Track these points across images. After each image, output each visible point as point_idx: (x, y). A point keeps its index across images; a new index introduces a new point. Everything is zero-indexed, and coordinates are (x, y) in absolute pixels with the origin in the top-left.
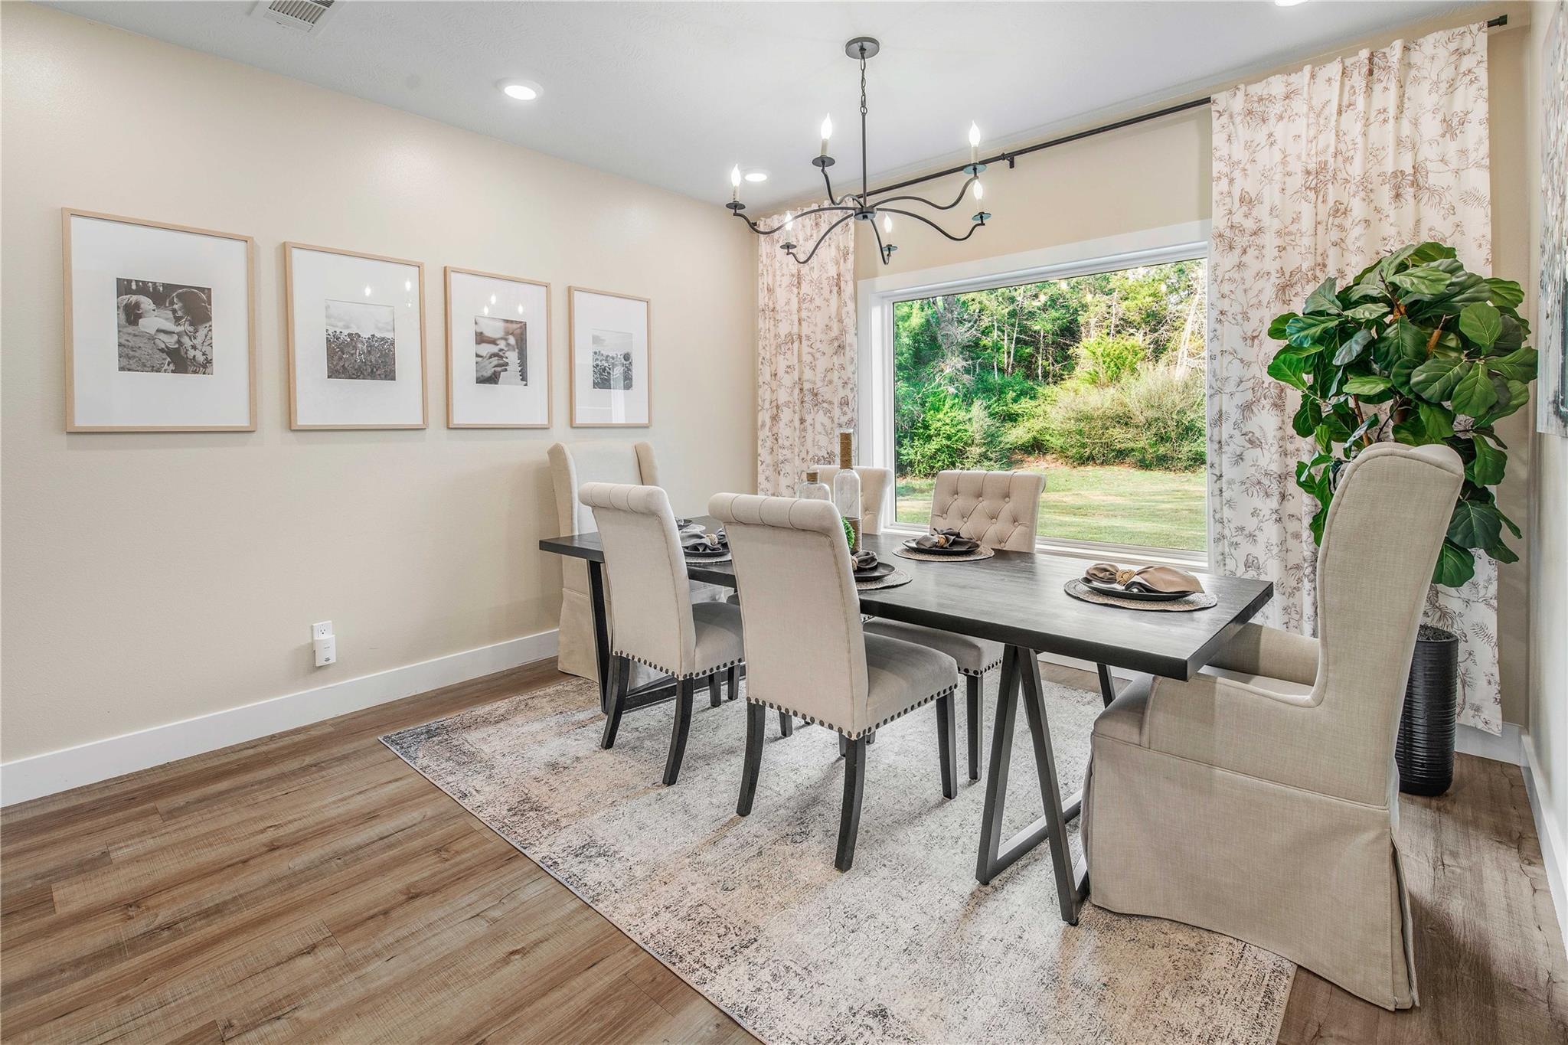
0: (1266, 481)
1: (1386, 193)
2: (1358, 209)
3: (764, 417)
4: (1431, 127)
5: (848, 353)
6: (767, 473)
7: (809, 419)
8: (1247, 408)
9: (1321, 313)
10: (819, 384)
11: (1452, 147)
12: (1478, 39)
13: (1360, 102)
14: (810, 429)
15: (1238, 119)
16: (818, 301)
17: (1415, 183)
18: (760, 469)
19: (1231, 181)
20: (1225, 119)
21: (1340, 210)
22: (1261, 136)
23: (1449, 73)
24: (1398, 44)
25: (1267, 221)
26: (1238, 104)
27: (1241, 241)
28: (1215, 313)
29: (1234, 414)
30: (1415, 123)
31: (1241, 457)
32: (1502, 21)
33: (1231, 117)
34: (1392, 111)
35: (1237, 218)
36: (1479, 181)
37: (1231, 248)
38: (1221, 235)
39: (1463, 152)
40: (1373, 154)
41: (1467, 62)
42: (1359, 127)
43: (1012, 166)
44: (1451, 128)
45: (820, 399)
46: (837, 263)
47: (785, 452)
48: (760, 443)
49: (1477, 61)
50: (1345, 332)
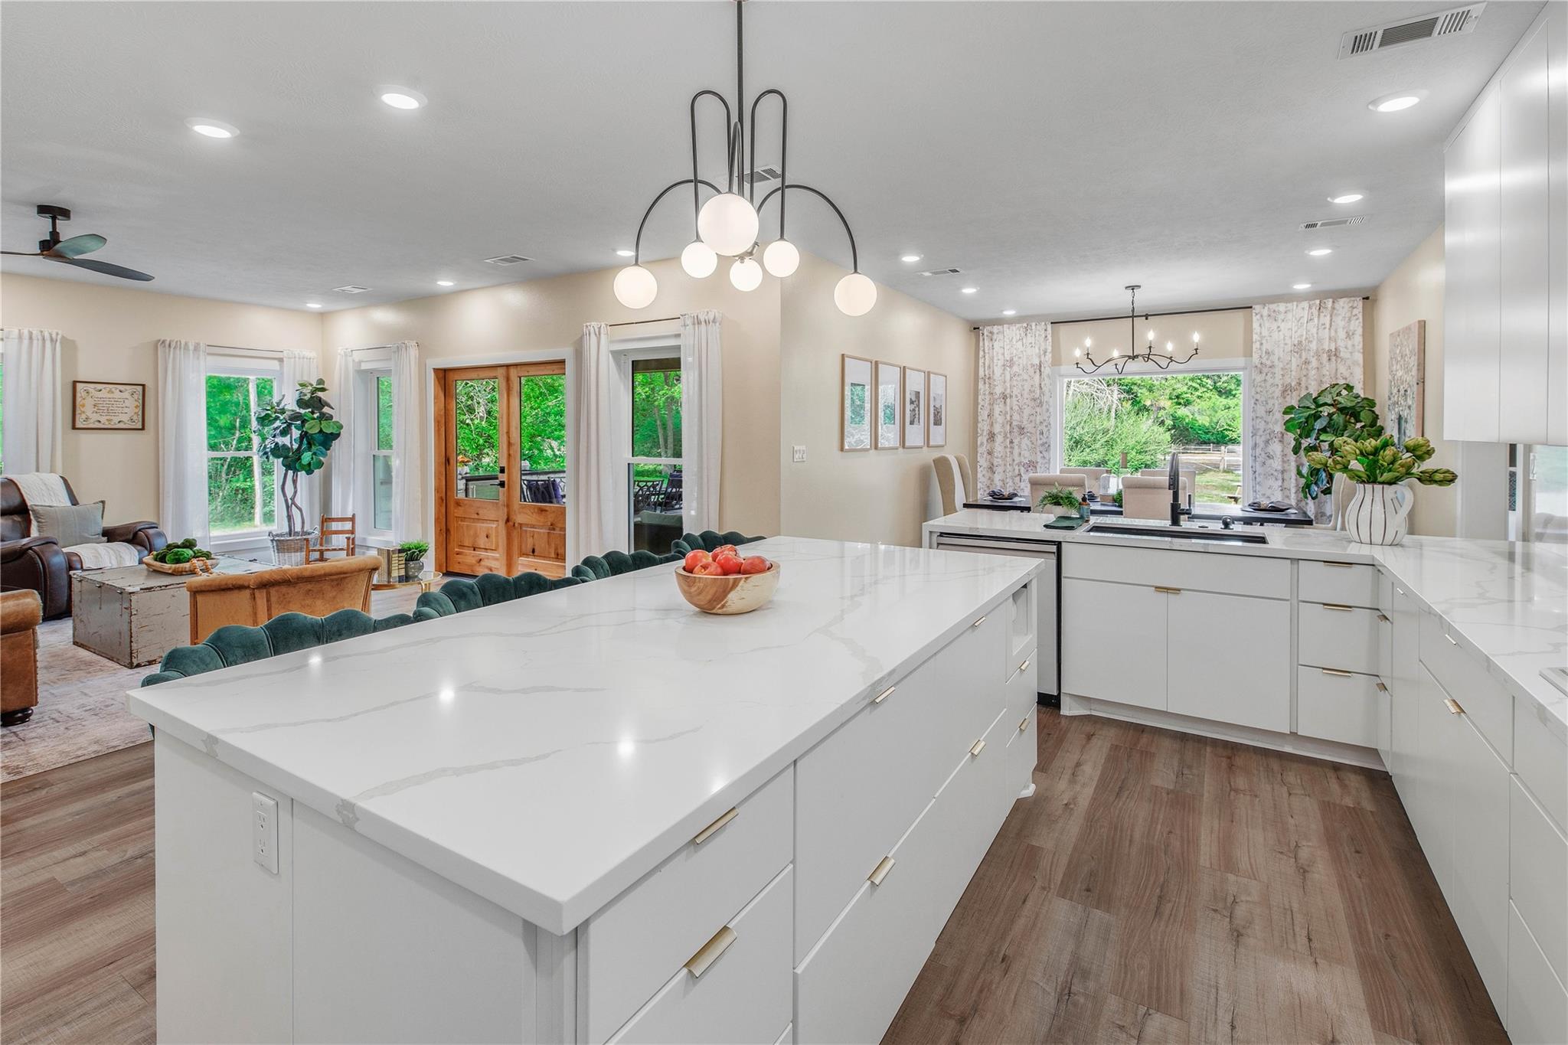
0: (1276, 474)
1: (1325, 357)
2: (1314, 363)
3: (982, 439)
4: (1342, 334)
5: (1045, 406)
6: (984, 473)
7: (1016, 441)
8: (1267, 442)
9: (1308, 408)
10: (1025, 422)
11: (1350, 343)
12: (1360, 303)
13: (1316, 320)
14: (1016, 447)
15: (1265, 318)
16: (1026, 377)
17: (1335, 355)
18: (979, 470)
19: (1262, 344)
20: (1258, 316)
21: (1307, 362)
22: (1274, 326)
23: (1348, 315)
24: (1331, 300)
25: (1276, 362)
26: (1265, 312)
27: (1265, 370)
28: (1253, 401)
29: (1262, 445)
30: (1336, 332)
31: (1264, 463)
32: (1367, 298)
33: (1262, 316)
34: (1328, 326)
35: (1264, 361)
36: (1359, 357)
37: (1261, 373)
38: (1256, 367)
39: (1353, 345)
40: (1320, 341)
41: (1355, 311)
42: (1315, 330)
43: (1147, 319)
44: (1350, 336)
45: (1025, 431)
46: (1040, 357)
47: (998, 460)
48: (979, 455)
49: (1358, 311)
50: (1317, 416)
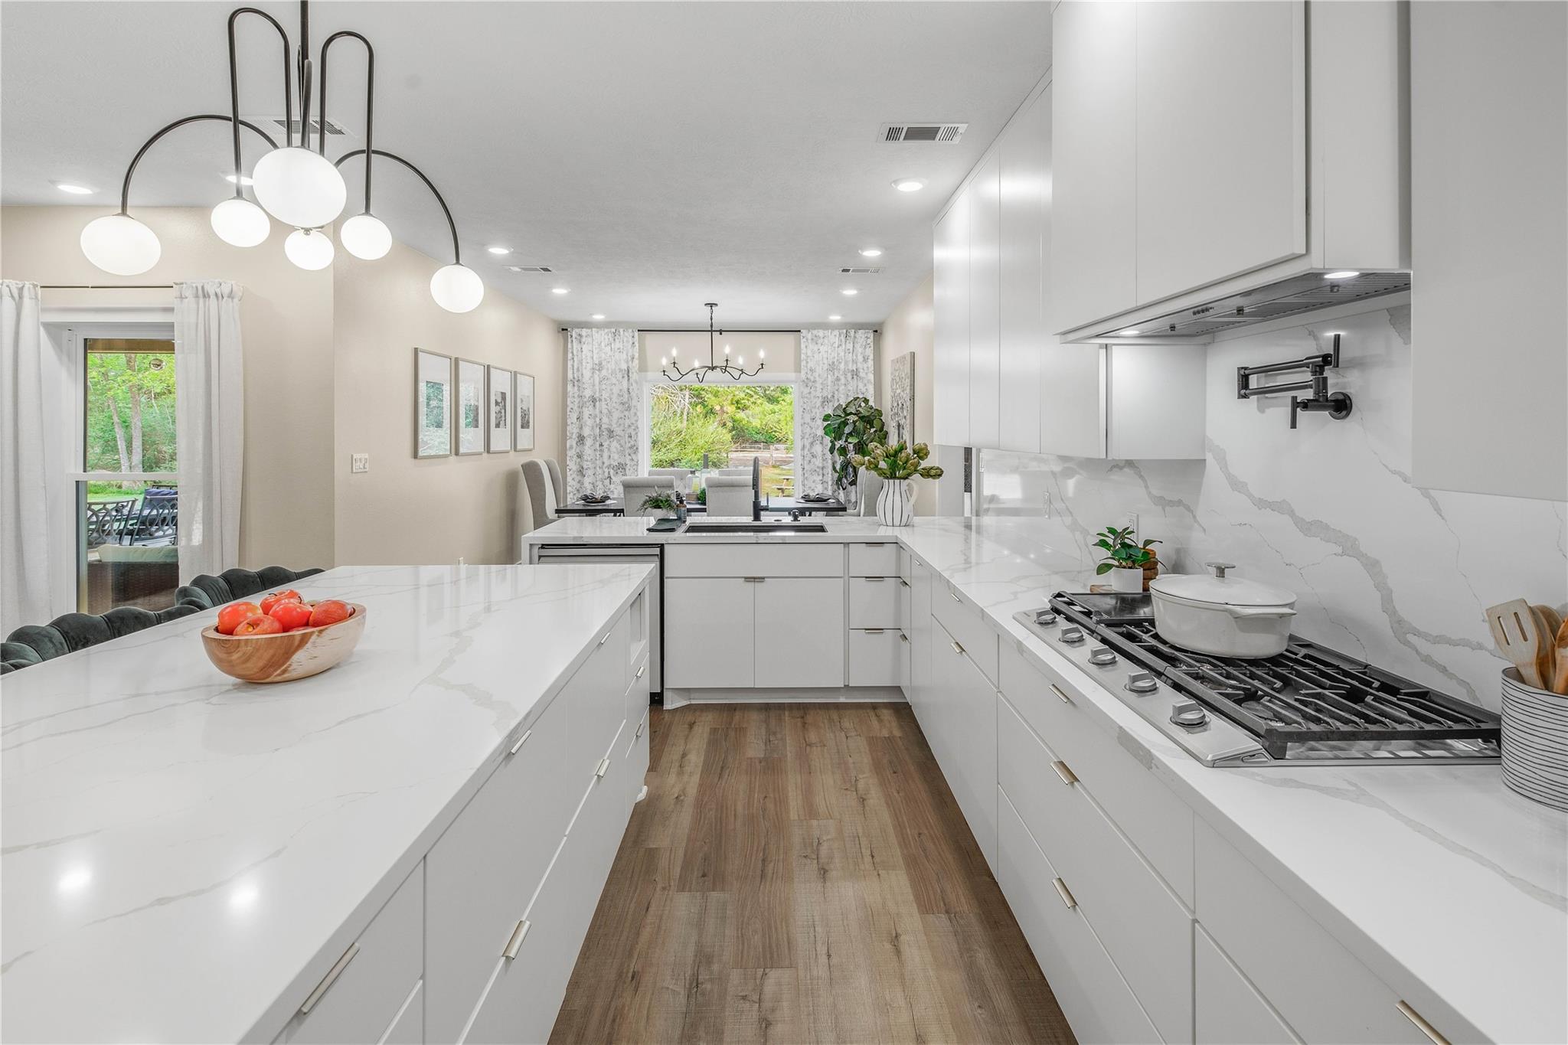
0: (818, 470)
1: (849, 376)
2: (843, 381)
3: (571, 442)
4: (860, 358)
5: (633, 410)
6: (573, 476)
7: (605, 444)
8: (812, 443)
9: (840, 416)
10: (615, 426)
11: (865, 366)
12: (871, 335)
13: (844, 346)
14: (606, 450)
15: (809, 341)
16: (614, 381)
17: (856, 375)
18: (568, 473)
19: (807, 362)
20: (805, 340)
21: (838, 379)
22: (816, 348)
23: (864, 344)
24: (853, 331)
25: (817, 379)
26: (809, 336)
27: (810, 384)
28: (802, 409)
29: (808, 446)
30: (857, 356)
31: (810, 461)
32: (876, 331)
33: (807, 340)
34: (851, 350)
35: (809, 376)
36: (871, 377)
37: (807, 386)
38: (804, 381)
39: (868, 368)
40: (846, 363)
41: (869, 341)
42: (843, 353)
43: (721, 334)
44: (865, 360)
45: (615, 434)
46: (627, 362)
47: (588, 463)
48: (568, 458)
49: (871, 340)
50: (845, 423)
